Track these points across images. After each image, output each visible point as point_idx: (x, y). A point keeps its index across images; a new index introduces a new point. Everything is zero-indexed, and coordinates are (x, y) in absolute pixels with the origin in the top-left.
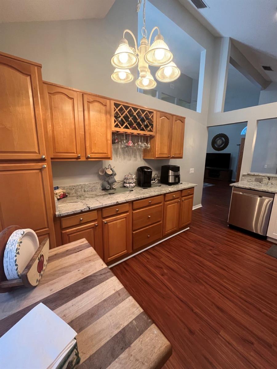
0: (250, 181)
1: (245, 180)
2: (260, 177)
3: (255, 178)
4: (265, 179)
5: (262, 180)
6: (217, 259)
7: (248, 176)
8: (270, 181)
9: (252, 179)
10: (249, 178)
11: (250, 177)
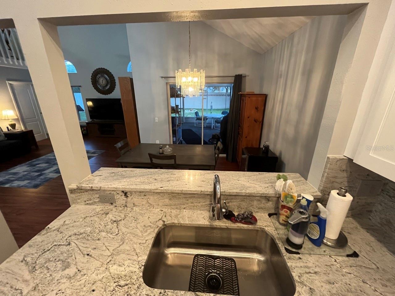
0: (90, 202)
3: (98, 196)
4: (119, 196)
5: (114, 199)
8: (129, 199)
9: (92, 198)
10: (84, 196)
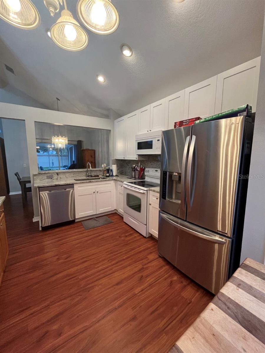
0: (42, 179)
1: (37, 179)
2: (51, 174)
3: (46, 176)
4: (55, 175)
5: (53, 177)
6: (72, 260)
7: (40, 174)
8: (59, 176)
9: (43, 177)
10: (41, 177)
11: (41, 175)
